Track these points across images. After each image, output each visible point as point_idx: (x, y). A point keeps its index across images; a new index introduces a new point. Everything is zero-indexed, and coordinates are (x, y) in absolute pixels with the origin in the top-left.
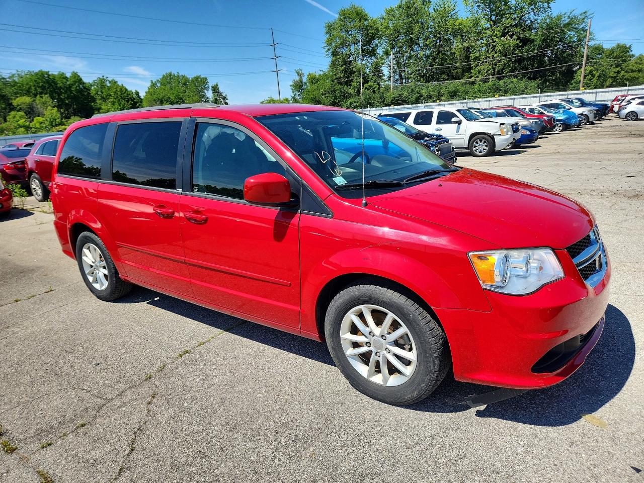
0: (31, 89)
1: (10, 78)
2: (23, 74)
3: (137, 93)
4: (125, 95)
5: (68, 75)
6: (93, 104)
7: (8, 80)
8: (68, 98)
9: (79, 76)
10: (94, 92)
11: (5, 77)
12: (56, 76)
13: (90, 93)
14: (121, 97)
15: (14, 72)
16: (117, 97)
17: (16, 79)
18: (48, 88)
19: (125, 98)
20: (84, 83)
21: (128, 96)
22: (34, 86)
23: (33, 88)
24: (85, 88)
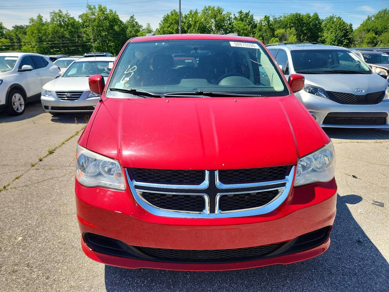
0: (288, 24)
1: (279, 18)
2: (287, 16)
3: (351, 25)
4: (342, 27)
5: (311, 15)
6: (319, 33)
7: (277, 19)
8: (306, 30)
9: (318, 15)
10: (324, 25)
11: (276, 18)
12: (304, 16)
13: (321, 26)
14: (339, 28)
15: (282, 15)
16: (336, 28)
17: (282, 19)
18: (297, 24)
19: (341, 29)
20: (319, 20)
21: (343, 28)
22: (290, 22)
23: (289, 24)
24: (319, 23)
